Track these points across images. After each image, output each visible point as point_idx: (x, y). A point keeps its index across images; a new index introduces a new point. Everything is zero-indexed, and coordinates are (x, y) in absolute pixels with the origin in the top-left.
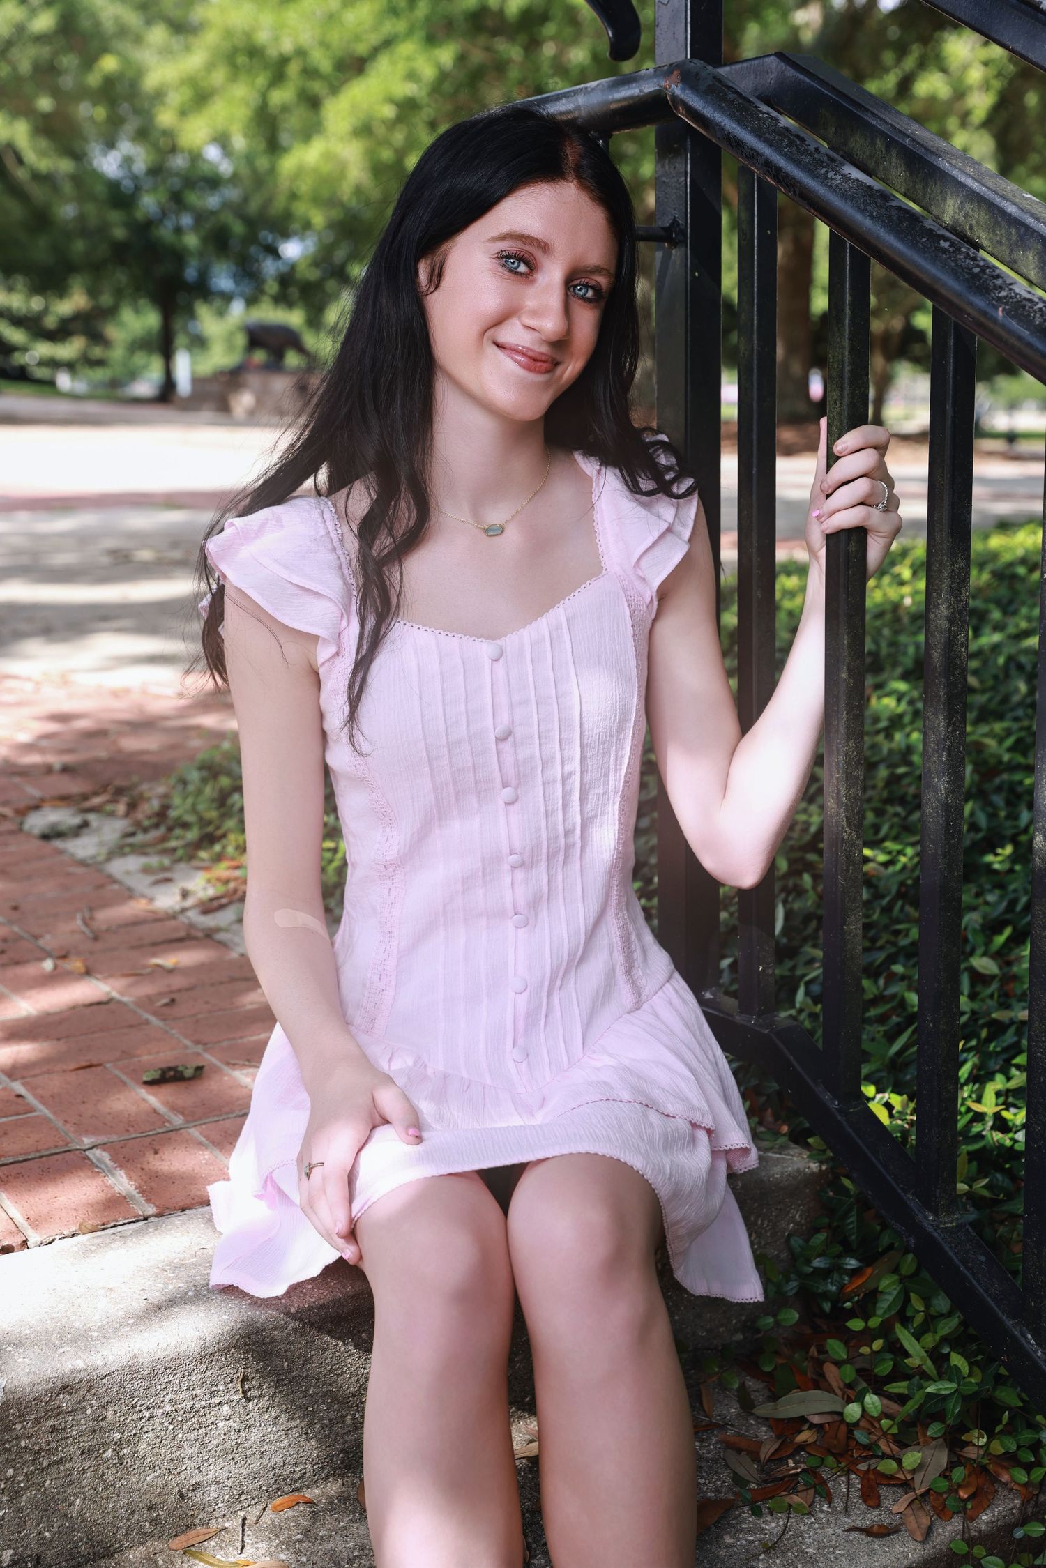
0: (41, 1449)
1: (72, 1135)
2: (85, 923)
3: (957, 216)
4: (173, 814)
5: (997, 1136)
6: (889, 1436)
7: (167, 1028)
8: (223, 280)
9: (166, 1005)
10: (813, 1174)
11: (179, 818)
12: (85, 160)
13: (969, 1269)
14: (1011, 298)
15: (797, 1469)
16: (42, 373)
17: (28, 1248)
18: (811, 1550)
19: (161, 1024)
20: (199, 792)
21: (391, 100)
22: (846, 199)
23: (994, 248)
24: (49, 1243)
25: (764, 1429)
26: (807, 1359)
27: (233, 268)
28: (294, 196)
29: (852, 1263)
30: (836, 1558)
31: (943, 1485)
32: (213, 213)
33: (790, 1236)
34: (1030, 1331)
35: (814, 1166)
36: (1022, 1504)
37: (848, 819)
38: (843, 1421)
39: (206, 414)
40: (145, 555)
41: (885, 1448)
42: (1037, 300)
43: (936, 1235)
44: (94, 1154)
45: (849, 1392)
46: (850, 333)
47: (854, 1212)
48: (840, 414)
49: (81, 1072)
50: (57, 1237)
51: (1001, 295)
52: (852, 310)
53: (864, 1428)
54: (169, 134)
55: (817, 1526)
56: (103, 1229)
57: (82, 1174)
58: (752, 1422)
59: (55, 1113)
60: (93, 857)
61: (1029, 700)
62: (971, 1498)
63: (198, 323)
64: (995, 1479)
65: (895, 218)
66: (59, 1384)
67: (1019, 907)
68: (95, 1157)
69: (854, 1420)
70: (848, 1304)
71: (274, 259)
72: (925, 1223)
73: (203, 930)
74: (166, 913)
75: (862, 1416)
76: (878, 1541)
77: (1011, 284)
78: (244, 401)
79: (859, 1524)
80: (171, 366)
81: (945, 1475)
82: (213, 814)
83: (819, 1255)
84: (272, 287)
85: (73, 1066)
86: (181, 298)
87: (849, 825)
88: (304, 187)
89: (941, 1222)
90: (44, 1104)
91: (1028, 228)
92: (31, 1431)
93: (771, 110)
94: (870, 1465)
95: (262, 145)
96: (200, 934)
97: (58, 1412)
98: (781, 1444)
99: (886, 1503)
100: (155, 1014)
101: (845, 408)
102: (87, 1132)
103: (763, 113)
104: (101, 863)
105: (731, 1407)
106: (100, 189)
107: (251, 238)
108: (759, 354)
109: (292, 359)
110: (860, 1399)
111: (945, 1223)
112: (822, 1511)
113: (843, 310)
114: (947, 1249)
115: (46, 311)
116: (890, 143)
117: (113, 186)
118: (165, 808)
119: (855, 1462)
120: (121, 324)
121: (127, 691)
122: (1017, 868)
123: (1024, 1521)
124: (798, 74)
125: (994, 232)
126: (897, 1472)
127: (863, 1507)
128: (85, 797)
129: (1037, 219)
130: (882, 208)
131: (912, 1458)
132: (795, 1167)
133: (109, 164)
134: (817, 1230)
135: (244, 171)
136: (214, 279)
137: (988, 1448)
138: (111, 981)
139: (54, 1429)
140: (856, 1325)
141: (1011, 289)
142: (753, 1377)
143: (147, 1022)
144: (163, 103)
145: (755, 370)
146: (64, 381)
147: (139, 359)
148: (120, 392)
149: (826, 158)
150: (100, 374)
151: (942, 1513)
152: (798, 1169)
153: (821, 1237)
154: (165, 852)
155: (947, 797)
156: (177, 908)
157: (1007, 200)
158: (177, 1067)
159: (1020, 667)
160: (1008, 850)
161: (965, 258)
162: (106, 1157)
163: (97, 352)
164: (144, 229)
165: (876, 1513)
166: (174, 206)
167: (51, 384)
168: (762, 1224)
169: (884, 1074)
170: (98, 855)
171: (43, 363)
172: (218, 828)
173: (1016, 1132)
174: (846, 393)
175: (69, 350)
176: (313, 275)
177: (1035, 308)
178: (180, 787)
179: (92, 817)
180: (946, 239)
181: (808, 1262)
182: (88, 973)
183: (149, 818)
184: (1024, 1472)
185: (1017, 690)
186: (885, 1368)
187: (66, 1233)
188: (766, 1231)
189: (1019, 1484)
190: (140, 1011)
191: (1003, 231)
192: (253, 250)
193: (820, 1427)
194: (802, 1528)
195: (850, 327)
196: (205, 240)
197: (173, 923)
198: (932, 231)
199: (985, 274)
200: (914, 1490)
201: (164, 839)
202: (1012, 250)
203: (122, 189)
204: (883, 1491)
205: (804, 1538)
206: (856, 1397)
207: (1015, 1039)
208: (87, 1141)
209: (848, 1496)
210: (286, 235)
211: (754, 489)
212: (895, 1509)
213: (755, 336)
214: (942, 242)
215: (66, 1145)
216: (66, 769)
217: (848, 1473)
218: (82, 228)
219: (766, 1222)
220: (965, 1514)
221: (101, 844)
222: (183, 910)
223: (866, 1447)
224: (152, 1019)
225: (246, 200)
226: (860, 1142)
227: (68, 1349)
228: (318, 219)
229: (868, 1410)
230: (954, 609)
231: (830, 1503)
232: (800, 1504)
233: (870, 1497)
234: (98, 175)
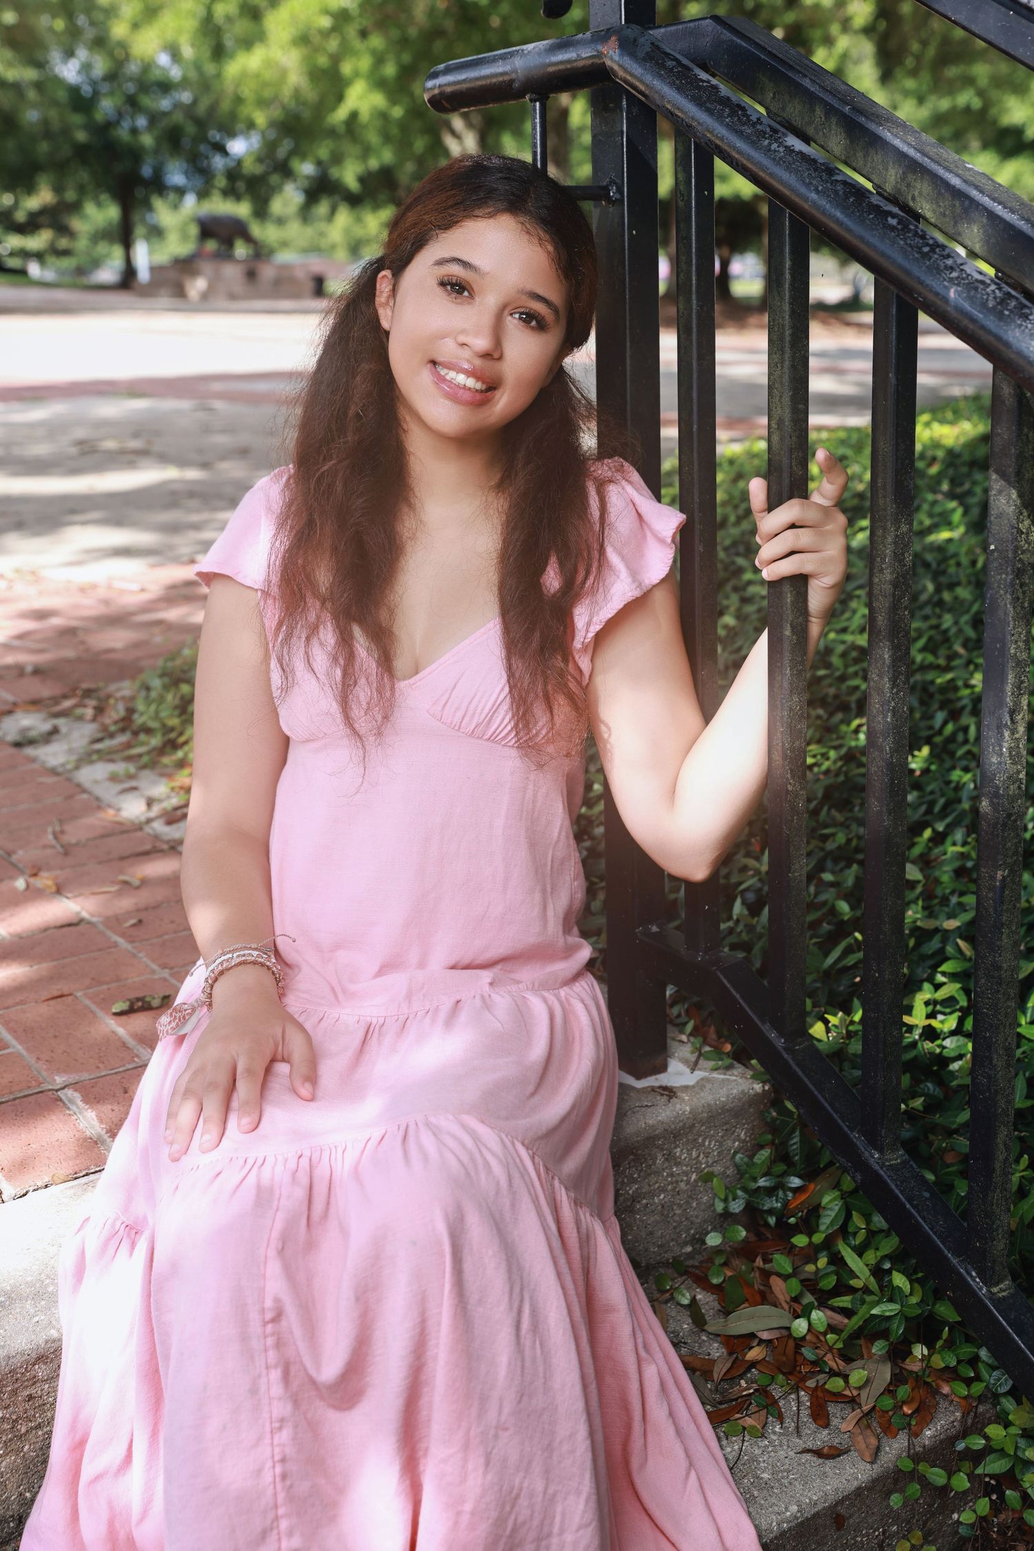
0: (19, 1418)
1: (44, 1074)
2: (56, 837)
3: (899, 186)
4: (139, 720)
5: (928, 1045)
6: (835, 1351)
7: (135, 951)
8: (176, 176)
9: (134, 925)
10: (757, 1094)
11: (144, 724)
12: (47, 66)
13: (914, 1206)
14: (963, 279)
15: (749, 1389)
16: (13, 263)
17: (3, 1202)
18: (765, 1476)
19: (129, 947)
20: (161, 699)
21: (326, 12)
22: (790, 172)
23: (937, 219)
24: (24, 1195)
25: (716, 1345)
26: (753, 1269)
27: (185, 165)
28: (239, 100)
29: (796, 1182)
30: (790, 1484)
31: (888, 1402)
32: (165, 114)
33: (735, 1153)
34: (975, 1269)
35: (758, 1087)
36: (963, 1417)
37: (792, 771)
38: (790, 1335)
39: (165, 301)
40: (110, 445)
41: (832, 1364)
42: (988, 282)
43: (882, 1173)
44: (66, 1094)
45: (796, 1306)
46: (791, 297)
47: (797, 1133)
48: (781, 377)
49: (52, 1002)
50: (31, 1189)
51: (952, 275)
52: (792, 275)
53: (811, 1342)
54: (123, 45)
55: (770, 1449)
56: (76, 1178)
57: (54, 1117)
58: (704, 1338)
59: (28, 1049)
60: (63, 765)
61: (936, 598)
62: (916, 1411)
63: (155, 215)
64: (936, 1392)
65: (841, 193)
66: (34, 1355)
67: (937, 809)
68: (67, 1097)
69: (801, 1335)
70: (792, 1220)
71: (222, 156)
72: (872, 1161)
73: (168, 842)
74: (133, 823)
75: (809, 1330)
76: (829, 1463)
77: (962, 264)
78: (197, 286)
79: (810, 1445)
80: (131, 254)
81: (889, 1391)
82: (174, 722)
83: (765, 1175)
84: (221, 182)
85: (46, 995)
86: (139, 192)
87: (793, 777)
88: (247, 92)
89: (887, 1160)
90: (17, 1038)
91: (972, 200)
92: (8, 1402)
93: (711, 78)
94: (818, 1381)
95: (207, 54)
96: (165, 847)
97: (34, 1381)
98: (734, 1362)
99: (835, 1422)
100: (123, 935)
101: (786, 370)
102: (59, 1071)
103: (703, 81)
104: (70, 771)
105: (684, 1322)
106: (62, 95)
107: (202, 137)
108: (698, 313)
109: (241, 250)
110: (806, 1313)
111: (890, 1160)
112: (774, 1433)
113: (782, 274)
114: (893, 1187)
115: (16, 205)
116: (830, 110)
117: (74, 91)
118: (131, 711)
119: (804, 1379)
120: (84, 217)
121: (94, 586)
122: (933, 767)
123: (965, 1433)
124: (735, 38)
125: (937, 203)
126: (844, 1390)
127: (813, 1426)
128: (56, 700)
129: (982, 192)
130: (827, 182)
131: (858, 1376)
132: (740, 1089)
133: (69, 71)
134: (762, 1147)
135: (193, 75)
136: (168, 176)
137: (929, 1361)
138: (80, 899)
139: (30, 1397)
140: (800, 1240)
141: (962, 270)
142: (704, 1289)
143: (116, 945)
144: (117, 16)
145: (694, 330)
146: (34, 269)
147: (102, 248)
148: (85, 280)
149: (768, 130)
150: (67, 263)
151: (889, 1430)
152: (743, 1091)
153: (765, 1154)
154: (129, 759)
155: (891, 757)
156: (143, 819)
157: (951, 171)
158: (145, 997)
159: (927, 565)
160: (926, 751)
161: (914, 236)
162: (77, 1097)
163: (63, 243)
164: (104, 130)
165: (826, 1432)
166: (129, 108)
167: (22, 272)
168: (709, 1145)
169: (818, 985)
170: (68, 762)
171: (12, 254)
172: (181, 734)
173: (944, 1039)
174: (787, 356)
175: (38, 241)
176: (258, 169)
177: (988, 290)
178: (143, 693)
179: (60, 722)
180: (894, 216)
181: (755, 1179)
182: (59, 891)
183: (116, 723)
184: (963, 1385)
185: (924, 589)
186: (829, 1283)
187: (40, 1184)
188: (713, 1151)
189: (960, 1397)
190: (109, 933)
191: (947, 203)
192: (203, 148)
193: (769, 1342)
194: (756, 1452)
195: (790, 292)
196: (158, 140)
197: (139, 834)
198: (878, 207)
199: (935, 253)
200: (860, 1406)
201: (129, 746)
202: (956, 223)
203: (83, 93)
204: (832, 1408)
205: (759, 1463)
206: (802, 1311)
207: (940, 945)
208: (60, 1080)
209: (798, 1413)
210: (232, 134)
211: (695, 445)
212: (845, 1427)
213: (694, 297)
214: (889, 219)
215: (40, 1084)
216: (38, 671)
217: (796, 1389)
218: (47, 132)
219: (713, 1143)
220: (910, 1429)
221: (70, 751)
222: (149, 821)
223: (814, 1363)
224: (120, 940)
225: (195, 102)
226: (806, 1080)
227: (42, 1317)
228: (260, 118)
229: (815, 1326)
230: (898, 573)
231: (782, 1423)
232: (753, 1427)
233: (820, 1416)
234: (58, 81)
